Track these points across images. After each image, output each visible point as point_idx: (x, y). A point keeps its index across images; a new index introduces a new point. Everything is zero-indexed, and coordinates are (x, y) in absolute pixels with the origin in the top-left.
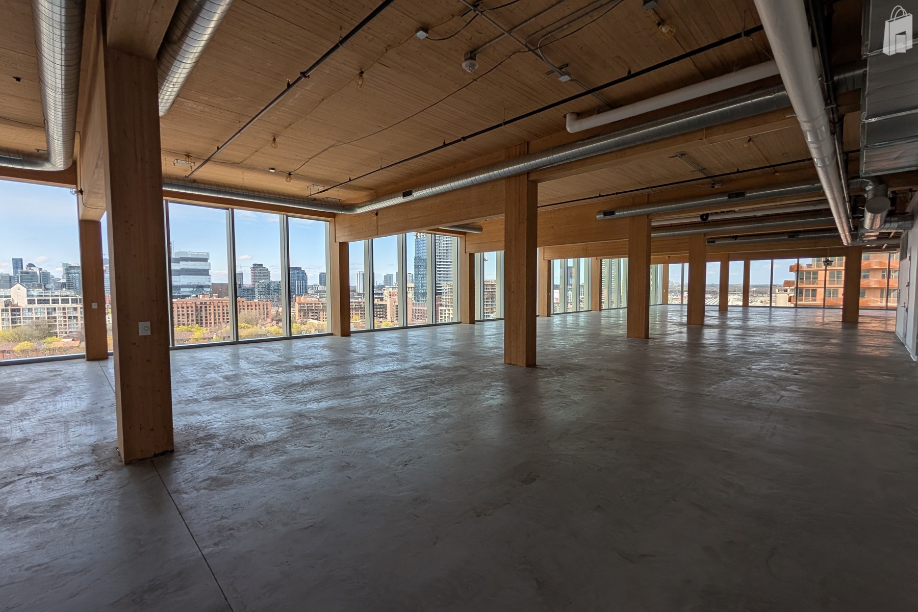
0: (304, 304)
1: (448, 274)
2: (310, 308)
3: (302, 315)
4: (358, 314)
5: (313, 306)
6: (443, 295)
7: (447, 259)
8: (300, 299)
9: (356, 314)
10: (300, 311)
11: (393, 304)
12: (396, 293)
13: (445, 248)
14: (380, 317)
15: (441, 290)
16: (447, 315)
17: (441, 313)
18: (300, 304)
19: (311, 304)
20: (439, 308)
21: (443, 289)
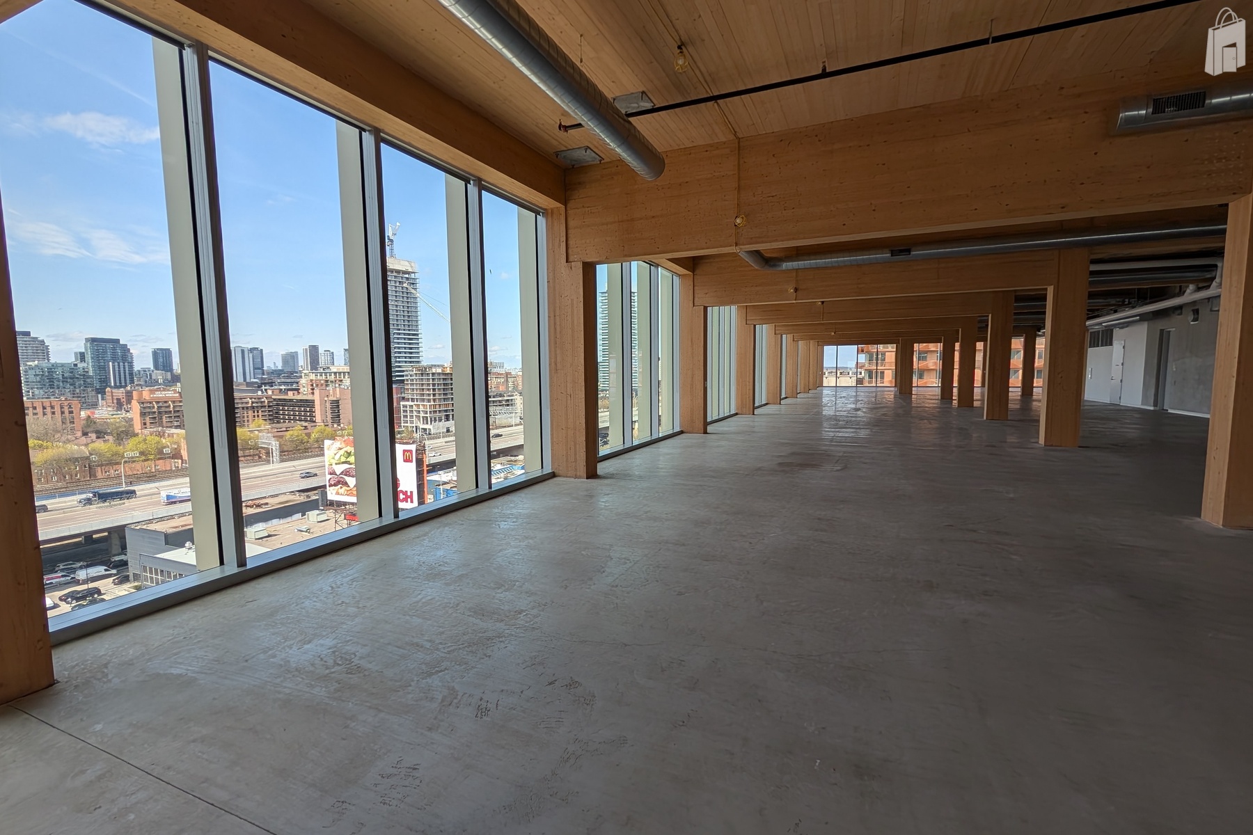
0: (151, 403)
1: (411, 353)
2: (163, 409)
3: (148, 420)
4: (258, 416)
5: (169, 406)
6: (407, 384)
7: (409, 330)
8: (141, 394)
9: (254, 416)
10: (143, 414)
11: (326, 399)
12: (322, 382)
13: (406, 314)
14: (301, 420)
15: (403, 376)
16: (415, 414)
17: (404, 411)
18: (143, 403)
19: (166, 402)
20: (401, 403)
21: (407, 375)
